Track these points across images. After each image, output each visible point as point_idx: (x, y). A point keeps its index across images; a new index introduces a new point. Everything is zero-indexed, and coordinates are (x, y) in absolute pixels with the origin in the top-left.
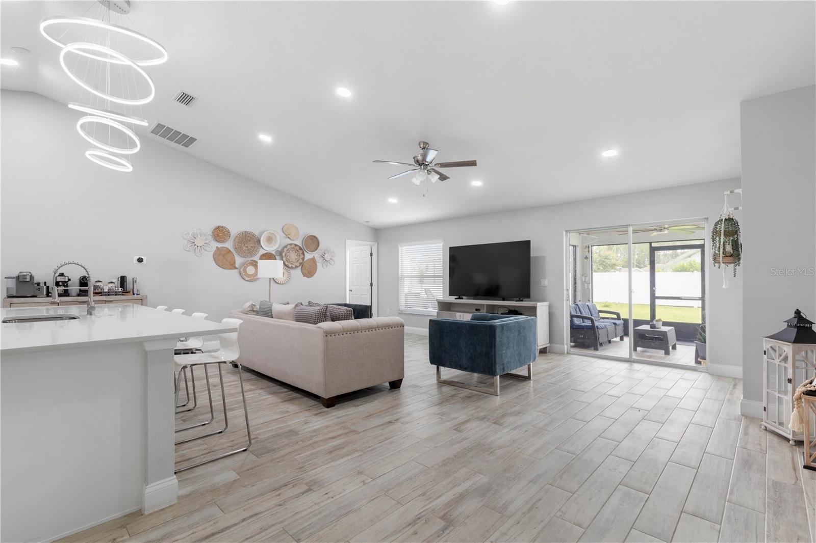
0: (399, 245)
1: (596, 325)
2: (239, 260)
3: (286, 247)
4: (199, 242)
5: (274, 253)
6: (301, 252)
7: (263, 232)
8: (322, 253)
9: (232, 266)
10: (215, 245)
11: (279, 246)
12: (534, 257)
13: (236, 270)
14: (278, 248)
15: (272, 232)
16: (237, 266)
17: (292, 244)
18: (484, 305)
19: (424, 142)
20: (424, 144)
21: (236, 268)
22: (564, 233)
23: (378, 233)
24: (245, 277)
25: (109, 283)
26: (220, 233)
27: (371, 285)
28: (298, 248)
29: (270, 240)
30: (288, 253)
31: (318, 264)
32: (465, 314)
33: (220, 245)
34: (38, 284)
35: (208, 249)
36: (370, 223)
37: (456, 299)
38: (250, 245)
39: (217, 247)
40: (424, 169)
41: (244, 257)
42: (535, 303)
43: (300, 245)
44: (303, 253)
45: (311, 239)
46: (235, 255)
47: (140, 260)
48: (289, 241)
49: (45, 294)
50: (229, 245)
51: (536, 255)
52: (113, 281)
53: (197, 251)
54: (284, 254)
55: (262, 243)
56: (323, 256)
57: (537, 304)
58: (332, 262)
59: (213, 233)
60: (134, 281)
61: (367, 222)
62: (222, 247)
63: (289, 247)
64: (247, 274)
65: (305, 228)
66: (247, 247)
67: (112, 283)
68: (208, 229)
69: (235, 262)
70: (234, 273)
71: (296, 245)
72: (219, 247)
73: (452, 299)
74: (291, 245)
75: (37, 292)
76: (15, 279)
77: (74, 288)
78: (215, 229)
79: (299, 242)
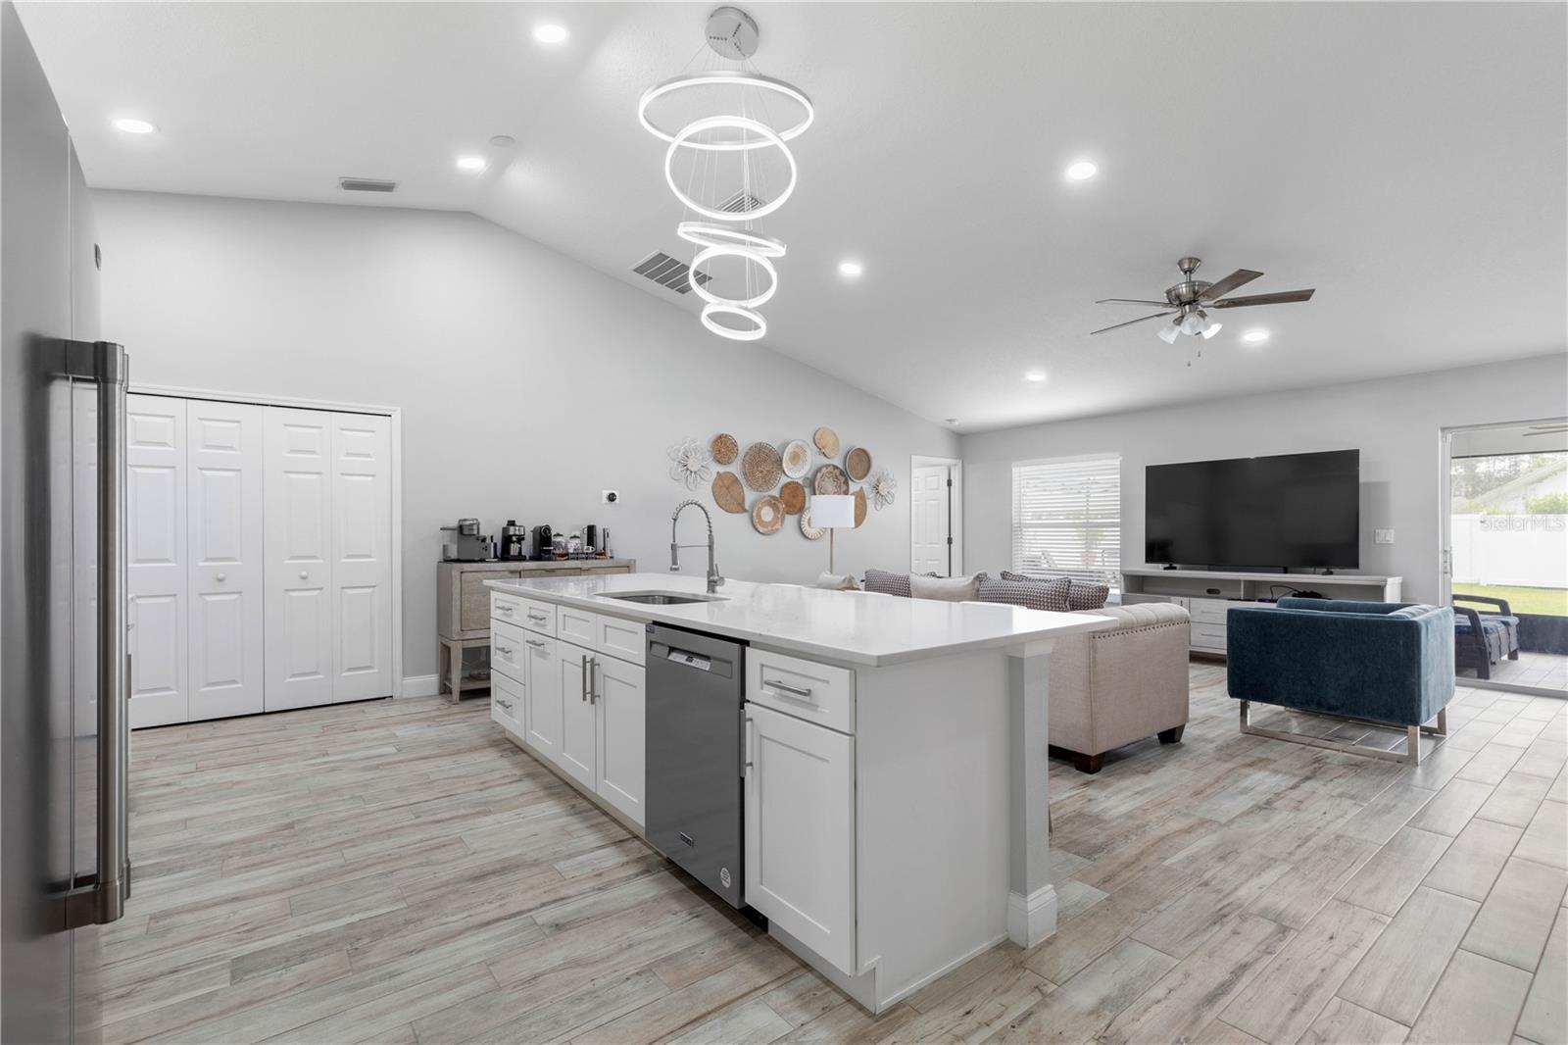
0: (1013, 464)
1: (1482, 627)
2: (750, 495)
3: (819, 470)
4: (693, 465)
5: (800, 482)
6: (842, 479)
7: (788, 444)
8: (874, 481)
9: (740, 508)
10: (716, 468)
11: (811, 467)
12: (1368, 485)
13: (745, 514)
14: (807, 473)
15: (800, 443)
16: (747, 506)
17: (829, 465)
18: (1239, 581)
19: (1190, 260)
20: (1190, 262)
21: (745, 511)
22: (1440, 432)
23: (965, 442)
24: (758, 526)
25: (572, 538)
26: (723, 448)
27: (950, 541)
28: (837, 472)
29: (796, 458)
30: (823, 483)
31: (868, 502)
32: (1192, 599)
33: (722, 469)
34: (484, 540)
35: (704, 476)
36: (956, 423)
37: (1165, 569)
38: (765, 468)
39: (718, 473)
40: (1190, 311)
41: (757, 491)
42: (1384, 578)
43: (841, 466)
44: (846, 483)
45: (858, 455)
46: (745, 488)
47: (612, 498)
48: (824, 461)
49: (492, 556)
50: (735, 468)
51: (1374, 479)
52: (578, 534)
53: (691, 480)
54: (816, 484)
55: (784, 465)
56: (876, 487)
57: (1386, 581)
58: (889, 498)
59: (713, 447)
60: (606, 535)
61: (950, 421)
62: (725, 473)
63: (824, 470)
64: (763, 521)
65: (850, 436)
66: (762, 472)
67: (575, 537)
68: (704, 440)
69: (744, 500)
70: (743, 518)
71: (835, 467)
72: (721, 471)
73: (1157, 569)
74: (827, 466)
75: (484, 555)
76: (456, 532)
77: (527, 547)
78: (715, 441)
79: (838, 461)
